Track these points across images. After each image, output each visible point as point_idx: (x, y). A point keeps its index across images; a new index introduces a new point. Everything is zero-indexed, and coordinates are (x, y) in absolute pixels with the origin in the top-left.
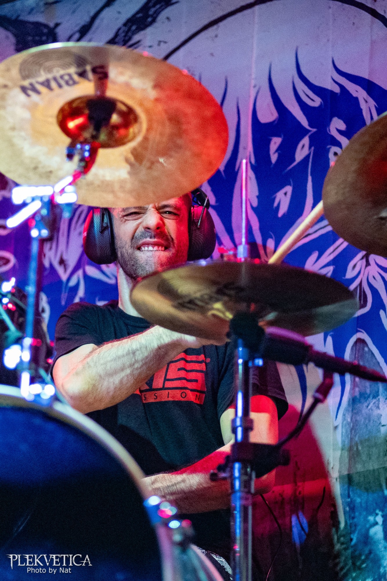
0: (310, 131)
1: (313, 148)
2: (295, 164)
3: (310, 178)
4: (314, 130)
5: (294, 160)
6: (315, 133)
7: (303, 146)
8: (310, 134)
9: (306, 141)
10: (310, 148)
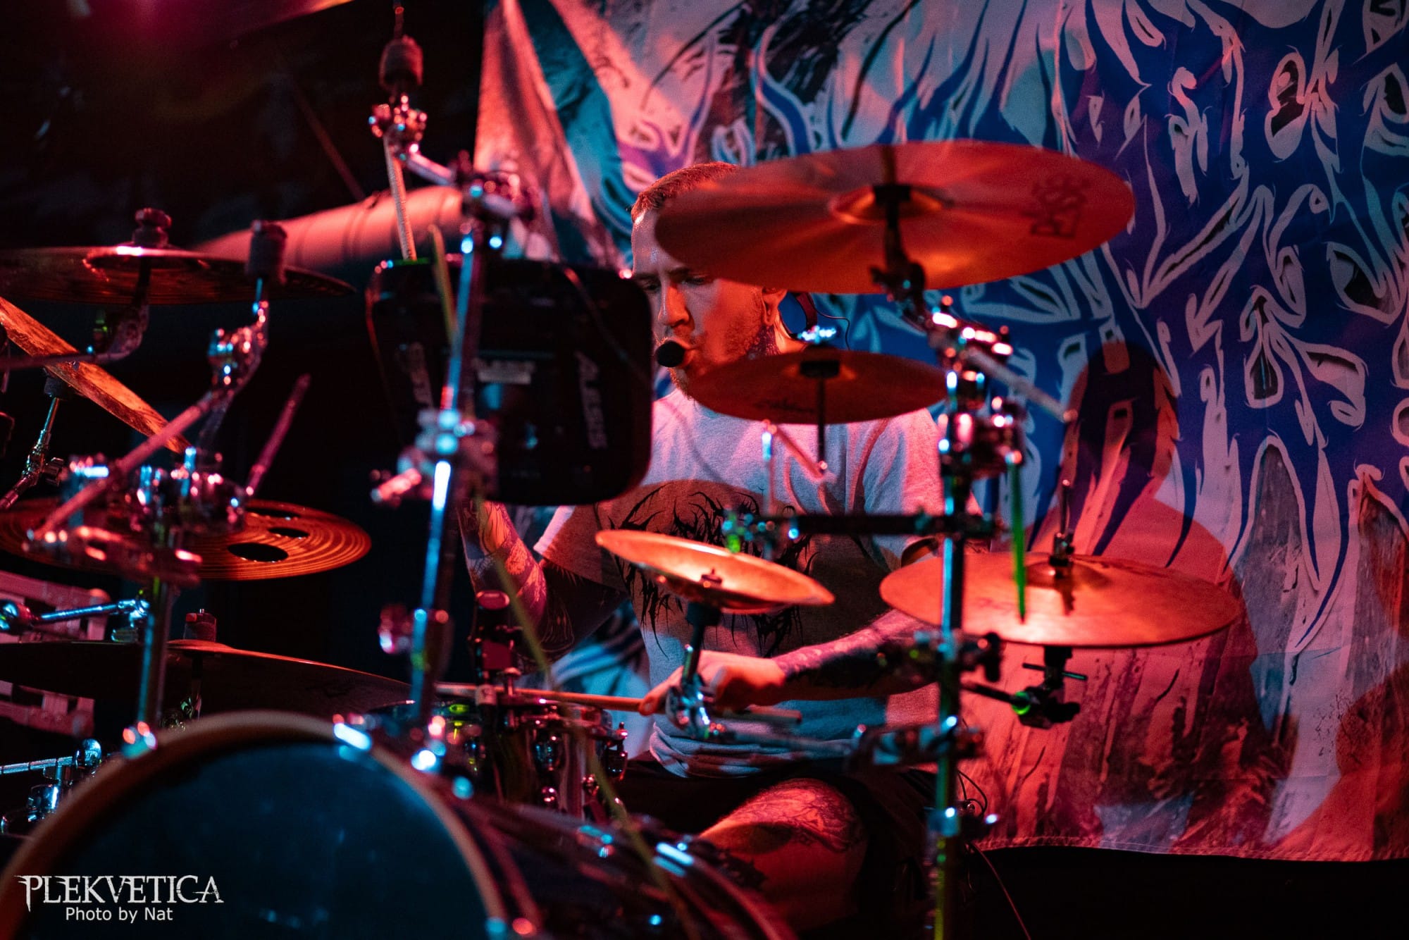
0: (1142, 87)
1: (1146, 117)
2: (1125, 144)
3: (1149, 169)
4: (1148, 85)
5: (1124, 138)
6: (1149, 88)
7: (1132, 113)
8: (1141, 91)
9: (1135, 104)
10: (1142, 116)
